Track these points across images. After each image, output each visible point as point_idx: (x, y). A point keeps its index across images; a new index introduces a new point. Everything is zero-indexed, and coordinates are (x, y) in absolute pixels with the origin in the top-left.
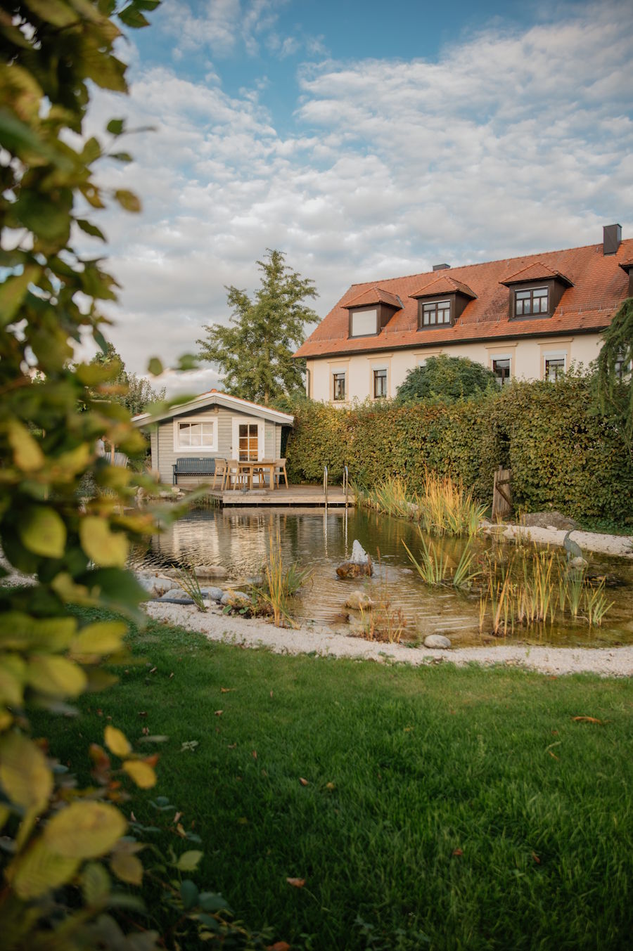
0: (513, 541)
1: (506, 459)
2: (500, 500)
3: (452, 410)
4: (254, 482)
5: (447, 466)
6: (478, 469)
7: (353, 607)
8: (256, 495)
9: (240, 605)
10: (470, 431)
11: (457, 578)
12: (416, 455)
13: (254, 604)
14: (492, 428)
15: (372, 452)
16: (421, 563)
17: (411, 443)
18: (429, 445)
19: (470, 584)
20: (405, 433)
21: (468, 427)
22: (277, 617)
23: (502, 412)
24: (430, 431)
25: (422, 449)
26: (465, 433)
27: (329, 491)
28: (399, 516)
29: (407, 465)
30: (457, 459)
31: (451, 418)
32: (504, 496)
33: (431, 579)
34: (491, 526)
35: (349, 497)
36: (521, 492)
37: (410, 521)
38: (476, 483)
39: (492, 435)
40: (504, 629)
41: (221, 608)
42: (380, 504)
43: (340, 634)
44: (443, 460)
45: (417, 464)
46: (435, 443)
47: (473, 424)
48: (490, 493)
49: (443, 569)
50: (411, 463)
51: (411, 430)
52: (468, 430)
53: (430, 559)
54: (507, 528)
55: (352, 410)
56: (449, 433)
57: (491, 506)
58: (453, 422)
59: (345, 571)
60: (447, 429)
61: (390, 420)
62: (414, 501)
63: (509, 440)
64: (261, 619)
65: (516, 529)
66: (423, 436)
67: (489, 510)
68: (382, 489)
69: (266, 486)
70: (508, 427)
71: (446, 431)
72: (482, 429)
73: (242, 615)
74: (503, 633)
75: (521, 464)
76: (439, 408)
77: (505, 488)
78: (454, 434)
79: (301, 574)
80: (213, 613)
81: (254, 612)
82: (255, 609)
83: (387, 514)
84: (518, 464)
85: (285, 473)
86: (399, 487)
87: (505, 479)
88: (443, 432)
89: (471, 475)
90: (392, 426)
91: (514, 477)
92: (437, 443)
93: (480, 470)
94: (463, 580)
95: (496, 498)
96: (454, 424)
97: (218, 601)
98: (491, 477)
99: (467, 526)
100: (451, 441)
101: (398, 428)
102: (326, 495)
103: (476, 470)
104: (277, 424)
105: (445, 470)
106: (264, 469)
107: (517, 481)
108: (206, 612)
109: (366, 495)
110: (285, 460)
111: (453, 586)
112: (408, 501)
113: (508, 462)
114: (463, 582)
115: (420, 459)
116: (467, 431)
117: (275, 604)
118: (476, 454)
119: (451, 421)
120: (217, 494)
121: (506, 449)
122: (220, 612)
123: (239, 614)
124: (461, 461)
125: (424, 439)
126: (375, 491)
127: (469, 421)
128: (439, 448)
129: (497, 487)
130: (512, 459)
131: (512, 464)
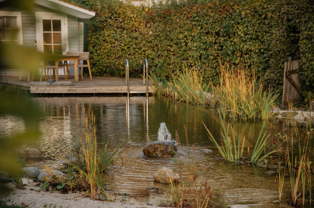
0: (304, 125)
1: (295, 51)
2: (290, 88)
3: (244, 5)
4: (59, 74)
5: (239, 58)
6: (269, 60)
7: (161, 181)
8: (62, 85)
9: (57, 182)
10: (261, 26)
11: (255, 156)
12: (210, 49)
13: (71, 180)
14: (282, 22)
15: (169, 46)
16: (221, 143)
17: (206, 37)
18: (222, 39)
19: (266, 161)
20: (199, 28)
21: (259, 22)
22: (93, 191)
23: (292, 7)
24: (223, 26)
25: (216, 43)
26: (256, 28)
27: (130, 82)
28: (196, 104)
29: (202, 58)
30: (249, 51)
31: (243, 13)
32: (293, 84)
33: (230, 157)
34: (282, 112)
35: (149, 87)
36: (310, 81)
37: (207, 108)
38: (267, 74)
39: (283, 29)
40: (302, 200)
41: (38, 185)
42: (178, 92)
43: (151, 205)
44: (235, 53)
45: (211, 57)
46: (227, 37)
47: (264, 19)
48: (280, 82)
49: (241, 148)
50: (206, 56)
51: (205, 25)
52: (259, 24)
53: (229, 139)
54: (297, 114)
55: (150, 7)
56: (241, 28)
57: (281, 94)
58: (245, 17)
59: (151, 151)
60: (239, 23)
61: (186, 16)
62: (209, 90)
63: (298, 32)
64: (78, 194)
65: (305, 114)
66: (217, 31)
67: (280, 98)
68: (180, 79)
69: (71, 77)
70: (297, 21)
71: (239, 26)
72: (272, 23)
73: (59, 190)
74: (301, 203)
75: (310, 55)
76: (232, 4)
77: (294, 77)
78: (245, 29)
79: (113, 153)
80: (31, 190)
81: (71, 187)
82: (72, 185)
83: (185, 102)
84: (307, 55)
85: (88, 65)
86: (196, 77)
87: (294, 69)
88: (236, 27)
89: (262, 67)
90: (188, 21)
91: (304, 67)
92: (230, 37)
93: (270, 62)
94: (259, 158)
95: (286, 86)
96: (246, 19)
97: (35, 178)
98: (281, 67)
99: (260, 112)
100: (242, 35)
101: (193, 23)
102: (128, 85)
103: (267, 62)
104: (80, 20)
105: (237, 62)
106: (68, 62)
107: (306, 71)
108: (24, 189)
109: (165, 86)
110: (88, 53)
111: (251, 164)
112: (204, 90)
113: (297, 54)
114: (259, 161)
115: (214, 52)
116: (257, 25)
117: (91, 179)
118: (266, 47)
119: (243, 16)
120: (25, 84)
121: (295, 41)
122: (37, 188)
123: (57, 189)
124: (253, 53)
125: (218, 34)
126: (173, 82)
127: (260, 15)
128: (231, 42)
129: (286, 76)
130: (301, 51)
131: (301, 55)
